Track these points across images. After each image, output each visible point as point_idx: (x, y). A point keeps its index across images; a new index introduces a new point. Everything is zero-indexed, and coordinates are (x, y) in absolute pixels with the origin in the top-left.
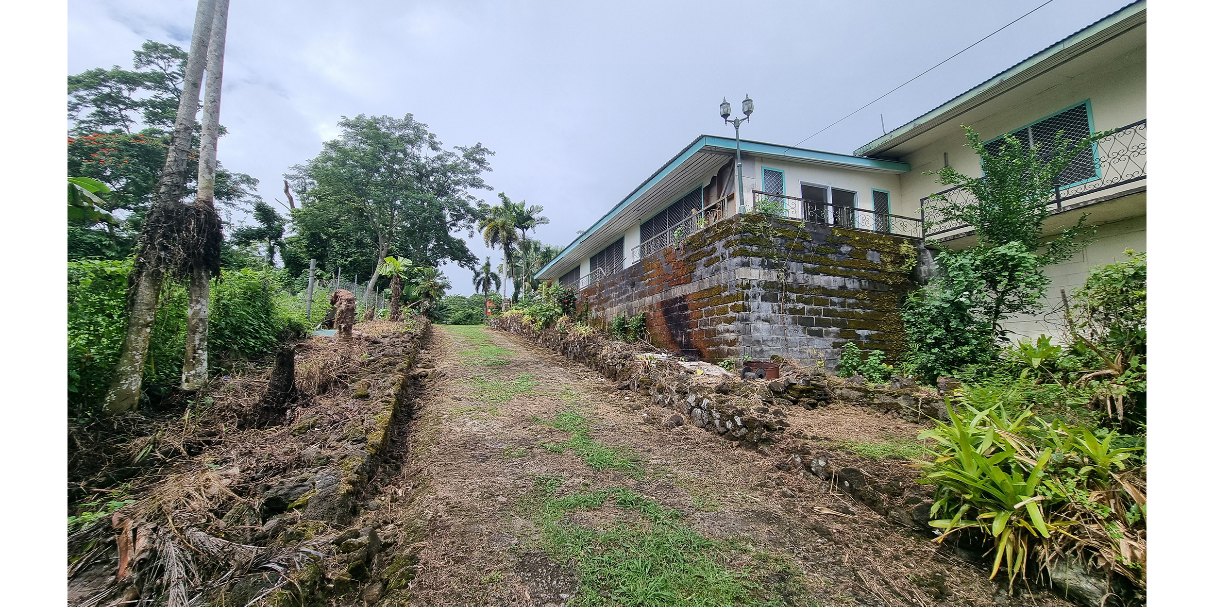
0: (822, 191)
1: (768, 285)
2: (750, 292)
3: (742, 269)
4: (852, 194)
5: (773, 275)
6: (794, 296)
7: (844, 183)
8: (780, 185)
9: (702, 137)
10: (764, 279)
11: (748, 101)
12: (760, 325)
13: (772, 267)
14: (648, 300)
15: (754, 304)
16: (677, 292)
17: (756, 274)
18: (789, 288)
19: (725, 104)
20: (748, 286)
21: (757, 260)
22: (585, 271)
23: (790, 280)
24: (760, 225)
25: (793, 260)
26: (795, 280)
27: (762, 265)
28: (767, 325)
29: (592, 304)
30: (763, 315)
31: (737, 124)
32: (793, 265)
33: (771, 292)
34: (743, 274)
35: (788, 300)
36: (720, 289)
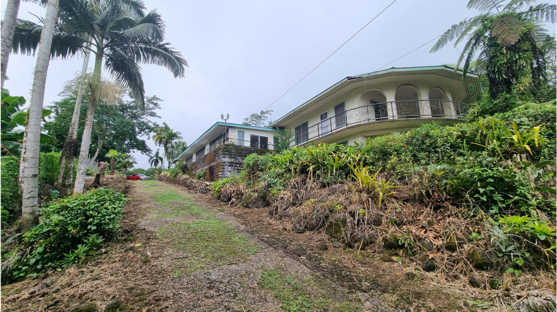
0: (257, 137)
1: (230, 163)
4: (267, 138)
7: (264, 135)
8: (243, 136)
9: (218, 122)
10: (229, 161)
11: (228, 115)
12: (227, 173)
13: (232, 158)
14: (206, 167)
15: (226, 167)
16: (212, 164)
17: (227, 160)
18: (236, 163)
19: (222, 115)
20: (224, 163)
21: (228, 156)
22: (194, 157)
24: (229, 147)
26: (239, 162)
28: (230, 173)
29: (193, 169)
30: (228, 170)
31: (226, 120)
32: (239, 158)
34: (224, 159)
35: (237, 166)
36: (220, 163)
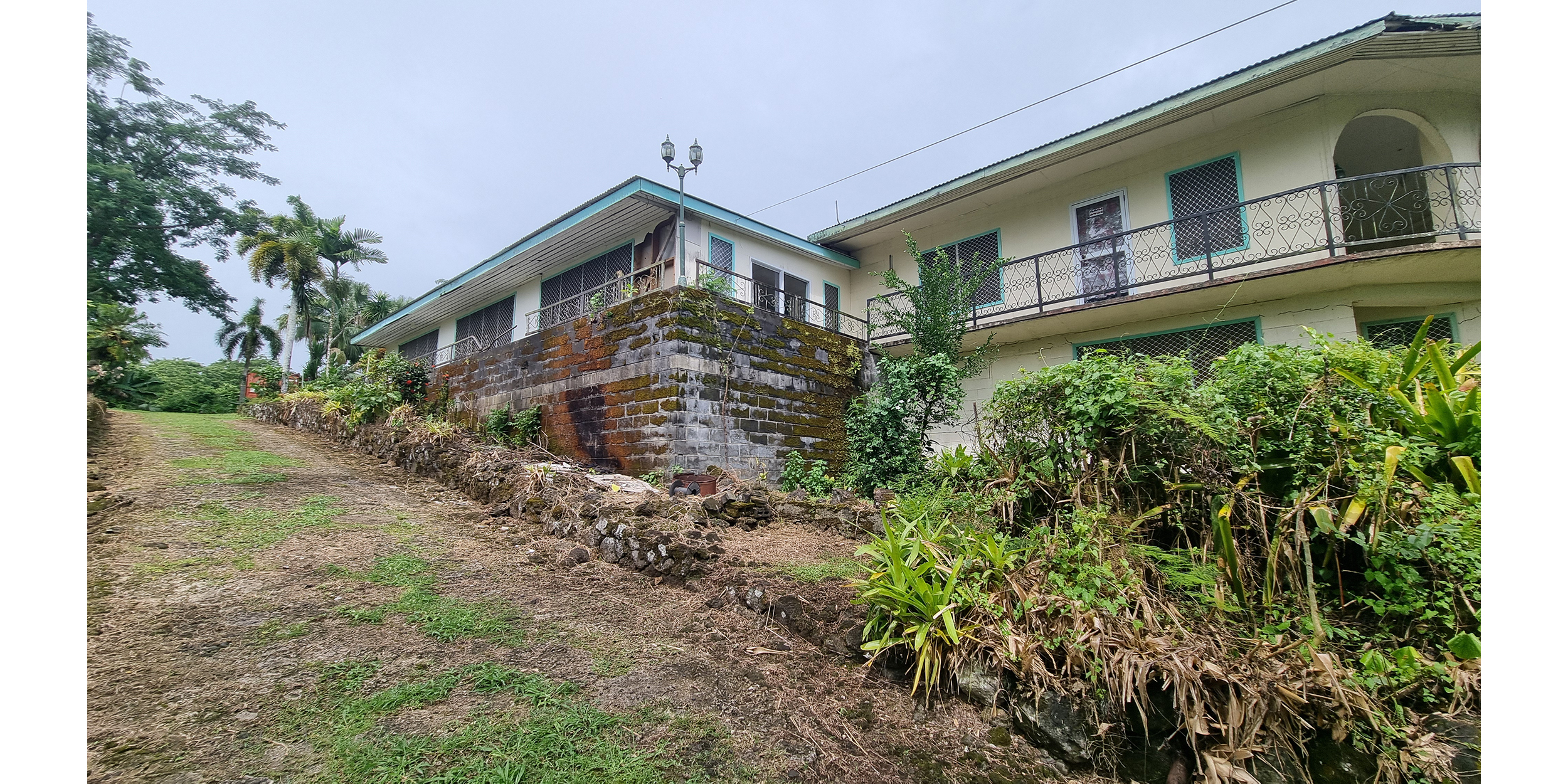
0: (774, 274)
1: (708, 379)
2: (686, 386)
3: (678, 356)
4: (805, 283)
5: (716, 368)
6: (737, 394)
7: (798, 270)
8: (729, 259)
9: (636, 179)
10: (704, 370)
11: (696, 148)
12: (697, 428)
13: (714, 356)
14: (547, 388)
15: (690, 402)
16: (590, 379)
17: (695, 364)
18: (733, 384)
19: (667, 144)
20: (685, 379)
21: (697, 346)
22: (447, 339)
23: (734, 375)
24: (704, 304)
25: (738, 350)
26: (740, 375)
27: (703, 353)
28: (705, 429)
29: (456, 390)
30: (701, 416)
31: (682, 175)
32: (739, 356)
33: (713, 388)
34: (679, 362)
35: (731, 399)
36: (650, 379)
